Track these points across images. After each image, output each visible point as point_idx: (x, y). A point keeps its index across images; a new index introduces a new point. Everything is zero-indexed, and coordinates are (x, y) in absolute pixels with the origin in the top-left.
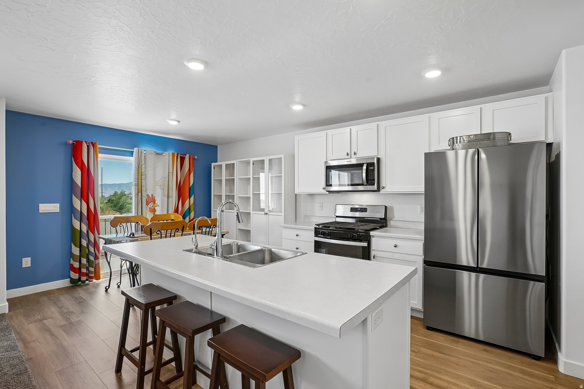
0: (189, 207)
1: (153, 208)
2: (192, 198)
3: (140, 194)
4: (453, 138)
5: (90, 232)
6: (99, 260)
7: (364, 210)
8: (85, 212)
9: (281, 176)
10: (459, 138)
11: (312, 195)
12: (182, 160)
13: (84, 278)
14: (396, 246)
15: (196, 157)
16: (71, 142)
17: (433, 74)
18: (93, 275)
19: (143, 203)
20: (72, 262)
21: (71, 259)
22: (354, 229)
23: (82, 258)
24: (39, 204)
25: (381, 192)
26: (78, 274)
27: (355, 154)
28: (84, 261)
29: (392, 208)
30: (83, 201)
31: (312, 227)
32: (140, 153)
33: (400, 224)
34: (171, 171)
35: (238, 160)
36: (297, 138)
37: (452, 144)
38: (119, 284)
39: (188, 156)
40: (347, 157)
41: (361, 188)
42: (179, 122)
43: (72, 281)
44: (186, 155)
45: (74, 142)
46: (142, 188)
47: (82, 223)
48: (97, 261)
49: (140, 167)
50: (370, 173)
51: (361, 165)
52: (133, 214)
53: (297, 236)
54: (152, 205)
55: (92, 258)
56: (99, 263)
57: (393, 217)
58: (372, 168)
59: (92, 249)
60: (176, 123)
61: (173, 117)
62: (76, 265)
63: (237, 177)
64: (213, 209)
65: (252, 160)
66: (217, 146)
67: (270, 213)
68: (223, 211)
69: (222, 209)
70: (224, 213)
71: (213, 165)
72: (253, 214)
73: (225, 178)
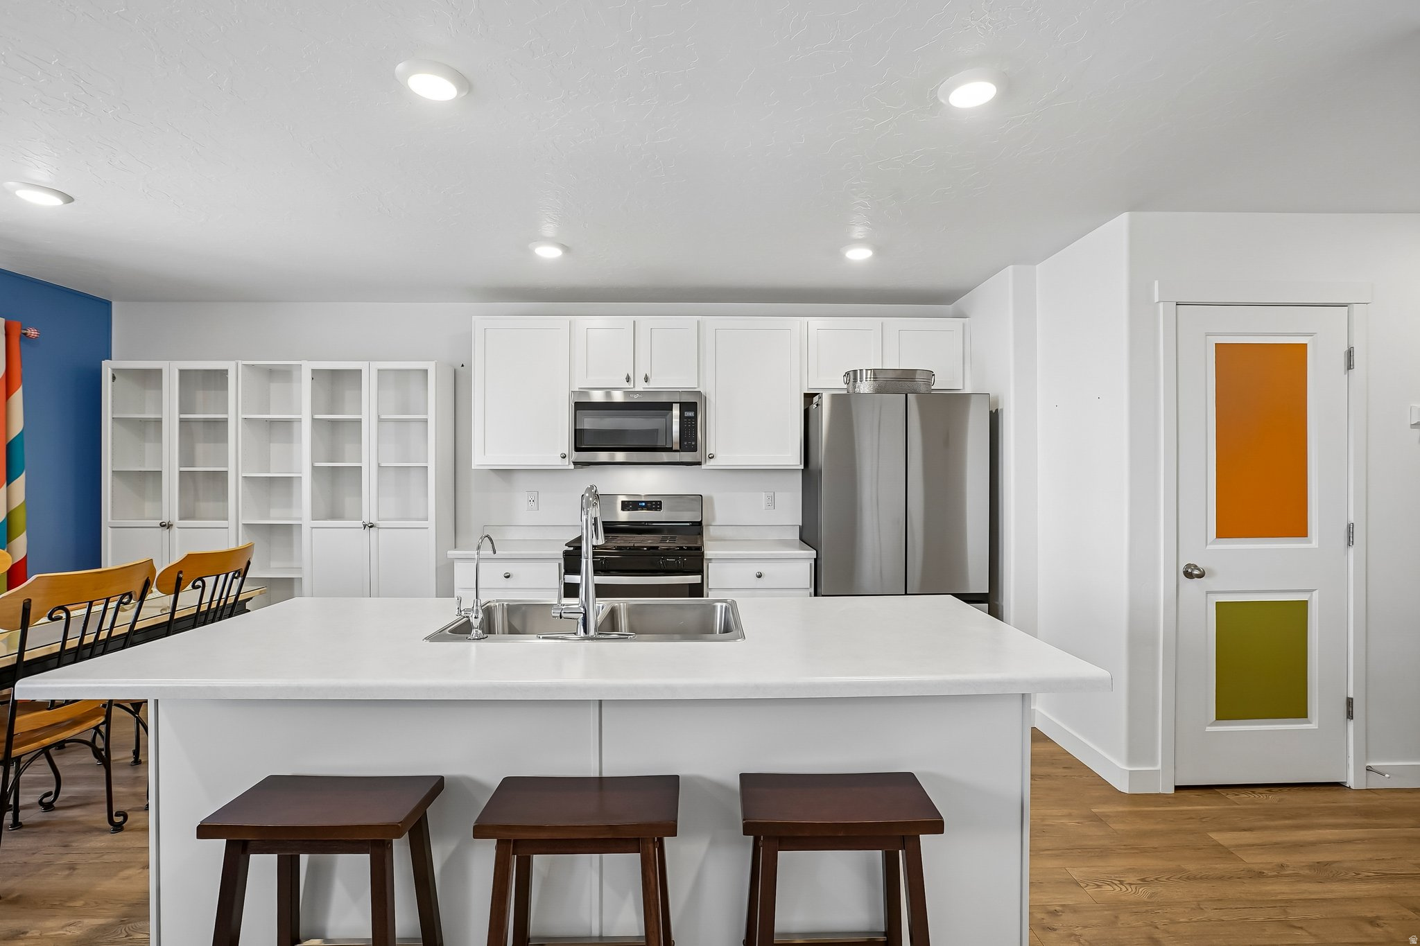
0: (9, 515)
2: (20, 483)
4: (855, 371)
7: (654, 505)
9: (426, 421)
10: (864, 371)
11: (505, 474)
14: (759, 576)
15: (32, 332)
17: (859, 255)
22: (656, 548)
25: (703, 467)
27: (646, 379)
29: (711, 499)
31: (558, 552)
33: (729, 533)
35: (240, 363)
36: (480, 323)
37: (852, 380)
40: (626, 385)
41: (665, 457)
42: (69, 199)
50: (688, 424)
51: (668, 406)
53: (508, 577)
57: (714, 519)
58: (691, 414)
60: (57, 202)
61: (41, 176)
63: (241, 416)
64: (109, 520)
65: (307, 367)
66: (111, 302)
67: (381, 524)
68: (168, 526)
69: (165, 520)
70: (175, 530)
71: (109, 369)
72: (312, 528)
73: (176, 417)
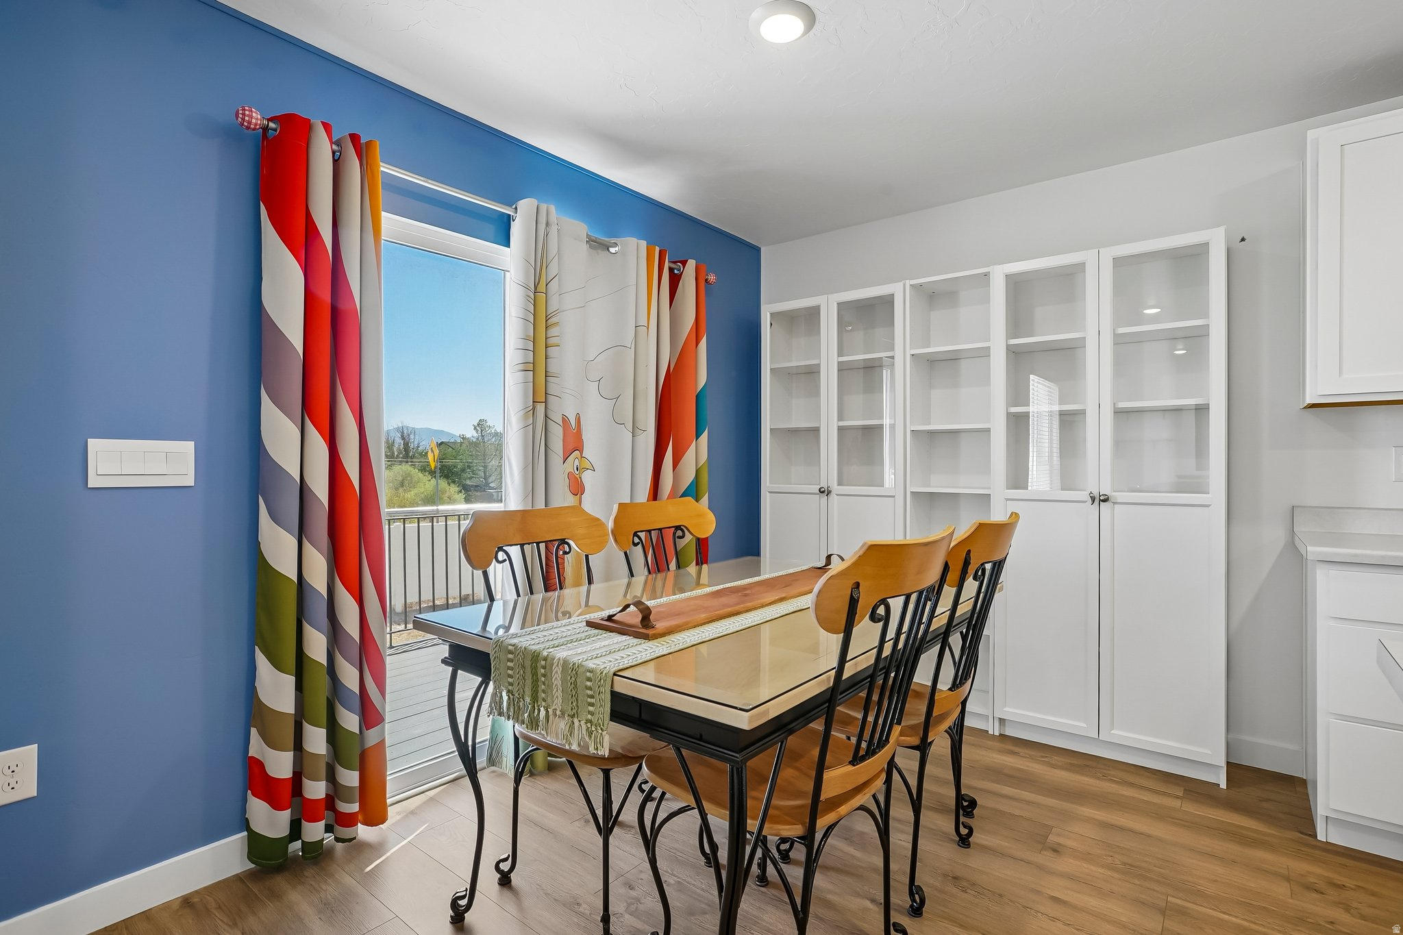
0: (697, 473)
1: (577, 476)
2: (704, 437)
3: (541, 408)
5: (341, 590)
6: (383, 728)
8: (320, 488)
12: (675, 280)
13: (314, 831)
15: (712, 278)
16: (257, 118)
18: (354, 807)
19: (550, 452)
20: (256, 747)
21: (253, 731)
23: (306, 725)
24: (93, 443)
26: (285, 816)
28: (316, 740)
30: (311, 429)
32: (542, 227)
34: (643, 321)
35: (908, 283)
38: (505, 867)
39: (691, 264)
43: (258, 847)
44: (684, 263)
45: (272, 125)
46: (548, 384)
47: (306, 544)
48: (372, 737)
49: (542, 287)
52: (512, 499)
54: (577, 462)
55: (350, 721)
56: (381, 744)
59: (349, 676)
62: (280, 765)
63: (909, 352)
64: (768, 483)
65: (998, 275)
66: (760, 248)
67: (1120, 496)
68: (825, 492)
69: (824, 485)
70: (833, 496)
71: (768, 314)
72: (1007, 500)
73: (834, 360)
